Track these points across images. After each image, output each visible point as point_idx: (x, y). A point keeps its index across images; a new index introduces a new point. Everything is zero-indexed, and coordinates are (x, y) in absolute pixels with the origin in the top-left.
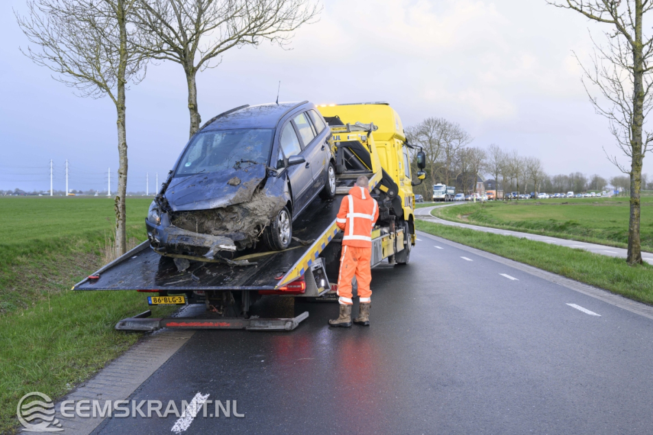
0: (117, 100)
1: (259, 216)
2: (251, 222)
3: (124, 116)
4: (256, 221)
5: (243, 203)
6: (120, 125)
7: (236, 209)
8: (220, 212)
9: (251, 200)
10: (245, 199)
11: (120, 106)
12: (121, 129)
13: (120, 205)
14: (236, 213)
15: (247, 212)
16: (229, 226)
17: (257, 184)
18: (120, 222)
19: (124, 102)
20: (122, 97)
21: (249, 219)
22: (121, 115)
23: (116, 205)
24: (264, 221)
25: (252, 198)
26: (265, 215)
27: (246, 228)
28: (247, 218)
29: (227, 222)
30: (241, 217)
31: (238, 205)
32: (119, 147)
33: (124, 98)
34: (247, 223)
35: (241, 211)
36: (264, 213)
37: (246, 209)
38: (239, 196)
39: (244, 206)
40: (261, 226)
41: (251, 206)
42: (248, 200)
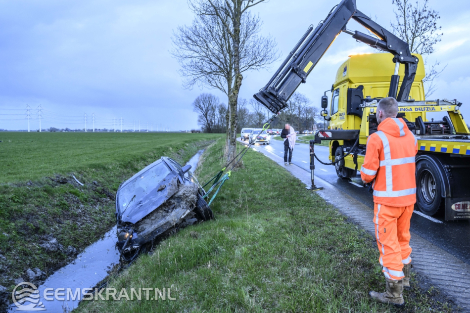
1: (189, 196)
4: (188, 201)
5: (175, 194)
7: (173, 201)
9: (179, 190)
10: (174, 191)
14: (174, 203)
15: (180, 199)
21: (183, 203)
24: (193, 198)
30: (178, 204)
31: (172, 197)
36: (191, 193)
37: (178, 197)
38: (170, 191)
39: (176, 196)
40: (193, 203)
41: (180, 193)
42: (177, 191)
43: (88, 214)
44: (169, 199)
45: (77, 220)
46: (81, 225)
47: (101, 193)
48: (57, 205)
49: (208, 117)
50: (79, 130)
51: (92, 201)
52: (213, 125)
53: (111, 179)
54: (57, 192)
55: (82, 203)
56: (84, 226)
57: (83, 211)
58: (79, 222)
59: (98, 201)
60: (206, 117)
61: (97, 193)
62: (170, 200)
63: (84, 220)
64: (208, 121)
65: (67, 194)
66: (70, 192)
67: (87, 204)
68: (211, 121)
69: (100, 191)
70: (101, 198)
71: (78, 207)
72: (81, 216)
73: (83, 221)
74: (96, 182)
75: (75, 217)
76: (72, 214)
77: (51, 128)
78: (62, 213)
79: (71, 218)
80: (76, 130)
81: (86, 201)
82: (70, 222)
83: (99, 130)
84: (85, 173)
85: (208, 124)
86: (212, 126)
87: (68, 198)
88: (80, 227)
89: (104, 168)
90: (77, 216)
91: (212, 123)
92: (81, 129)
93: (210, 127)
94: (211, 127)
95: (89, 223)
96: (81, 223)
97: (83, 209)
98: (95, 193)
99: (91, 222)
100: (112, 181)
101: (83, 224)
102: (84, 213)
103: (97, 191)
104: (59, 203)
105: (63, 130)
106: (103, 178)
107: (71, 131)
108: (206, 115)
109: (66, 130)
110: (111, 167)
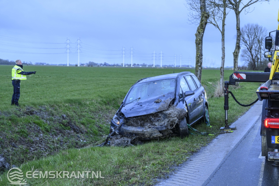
0: (222, 31)
1: (173, 117)
2: (168, 122)
3: (224, 37)
4: (171, 120)
5: (164, 111)
6: (223, 40)
7: (160, 115)
8: (151, 117)
9: (168, 109)
10: (164, 108)
11: (223, 33)
12: (223, 42)
13: (222, 70)
14: (160, 117)
15: (166, 116)
16: (157, 124)
17: (171, 101)
18: (222, 76)
19: (224, 32)
20: (223, 30)
21: (167, 120)
22: (223, 37)
23: (221, 70)
24: (175, 120)
25: (168, 108)
26: (176, 116)
27: (166, 124)
28: (166, 119)
29: (155, 122)
30: (162, 119)
31: (161, 112)
32: (222, 49)
33: (224, 30)
34: (166, 122)
35: (163, 115)
36: (175, 115)
37: (165, 114)
38: (161, 107)
39: (164, 112)
40: (174, 124)
41: (168, 112)
42: (166, 109)
43: (45, 142)
44: (158, 112)
45: (31, 146)
46: (34, 150)
47: (65, 126)
48: (17, 132)
49: (253, 52)
50: (117, 65)
51: (54, 132)
52: (259, 60)
53: (84, 114)
54: (21, 121)
55: (43, 132)
56: (35, 152)
57: (41, 139)
58: (32, 148)
59: (61, 132)
60: (251, 52)
61: (61, 125)
62: (159, 114)
63: (39, 147)
64: (252, 56)
65: (31, 124)
66: (34, 123)
67: (47, 134)
68: (256, 56)
69: (65, 124)
70: (64, 130)
71: (37, 136)
72: (37, 143)
73: (37, 147)
74: (65, 116)
75: (31, 143)
76: (28, 140)
77: (90, 62)
78: (19, 139)
79: (27, 143)
80: (114, 65)
81: (48, 131)
82: (24, 147)
83: (138, 65)
84: (57, 107)
85: (253, 59)
86: (258, 62)
87: (30, 127)
88: (32, 152)
89: (80, 104)
90: (33, 143)
91: (258, 59)
92: (120, 64)
93: (254, 63)
94: (256, 63)
95: (43, 150)
96: (34, 149)
97: (41, 138)
98: (60, 125)
99: (45, 149)
100: (84, 116)
101: (36, 149)
102: (41, 141)
103: (62, 124)
104: (20, 130)
105: (101, 64)
106: (74, 112)
107: (110, 65)
108: (251, 49)
109: (104, 65)
110: (88, 103)
